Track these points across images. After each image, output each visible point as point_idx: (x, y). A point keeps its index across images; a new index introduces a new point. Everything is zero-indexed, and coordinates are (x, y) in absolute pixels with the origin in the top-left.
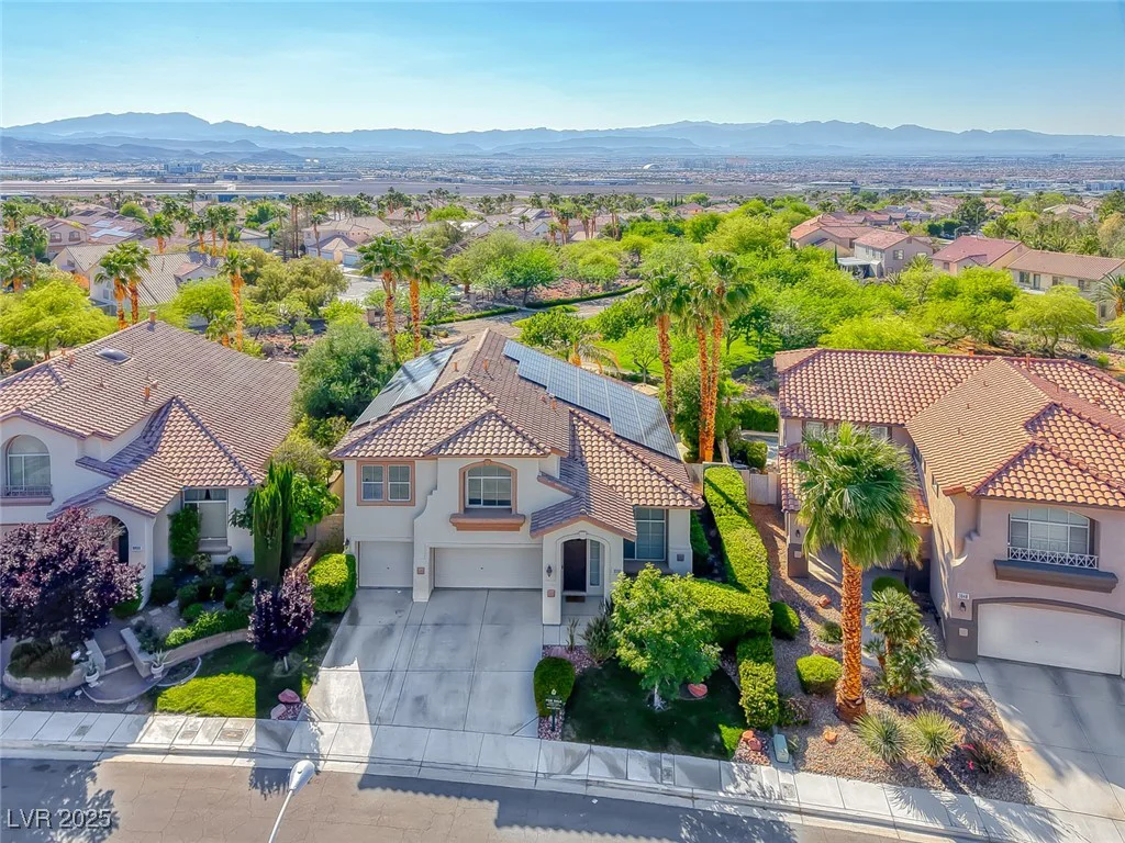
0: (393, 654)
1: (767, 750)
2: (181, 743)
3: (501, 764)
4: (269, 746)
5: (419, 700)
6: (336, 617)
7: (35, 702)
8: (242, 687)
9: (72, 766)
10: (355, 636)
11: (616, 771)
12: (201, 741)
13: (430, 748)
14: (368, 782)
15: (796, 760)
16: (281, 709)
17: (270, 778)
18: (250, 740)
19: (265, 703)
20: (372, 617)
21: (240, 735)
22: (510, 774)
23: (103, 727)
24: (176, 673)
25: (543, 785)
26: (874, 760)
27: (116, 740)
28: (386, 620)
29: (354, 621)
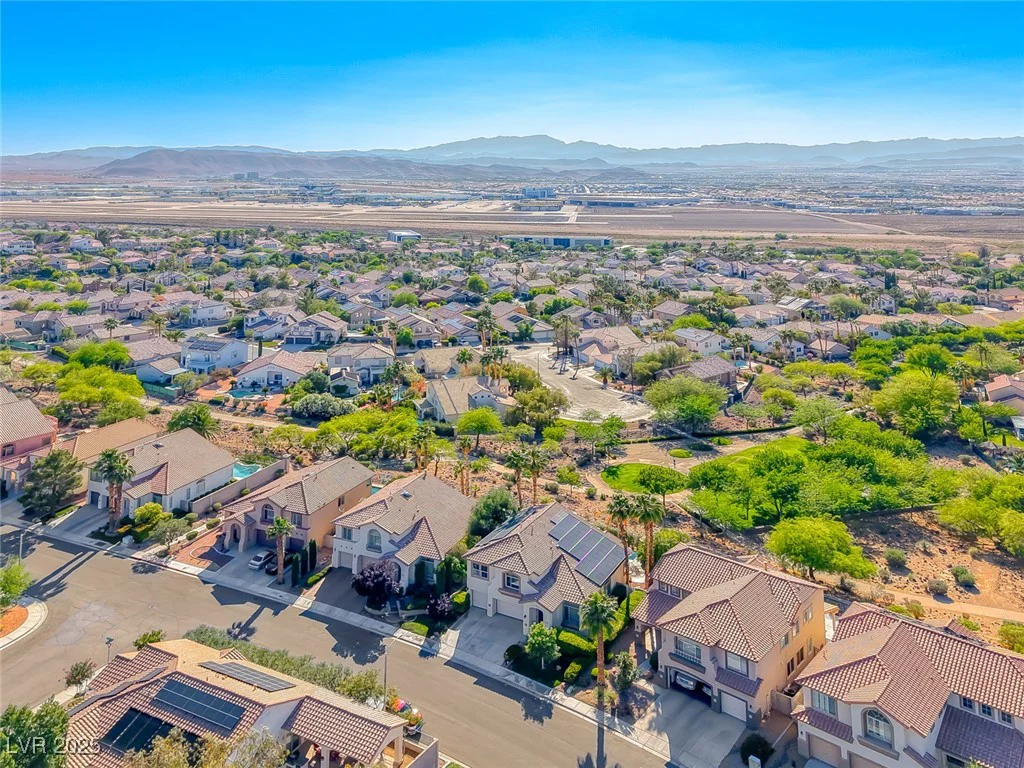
0: (472, 631)
1: (565, 689)
2: (406, 638)
3: (486, 669)
4: (426, 645)
5: (473, 646)
6: (461, 614)
7: (372, 616)
8: (425, 629)
9: (378, 635)
10: (463, 622)
11: (517, 680)
12: (410, 639)
13: (470, 659)
14: (448, 663)
15: (572, 694)
16: (433, 637)
17: (424, 654)
18: (422, 643)
19: (429, 634)
20: (472, 616)
21: (420, 640)
22: (487, 672)
23: (388, 628)
24: (409, 618)
25: (495, 678)
26: (596, 701)
27: (391, 633)
28: (476, 619)
29: (466, 617)
